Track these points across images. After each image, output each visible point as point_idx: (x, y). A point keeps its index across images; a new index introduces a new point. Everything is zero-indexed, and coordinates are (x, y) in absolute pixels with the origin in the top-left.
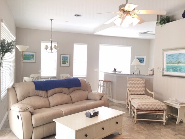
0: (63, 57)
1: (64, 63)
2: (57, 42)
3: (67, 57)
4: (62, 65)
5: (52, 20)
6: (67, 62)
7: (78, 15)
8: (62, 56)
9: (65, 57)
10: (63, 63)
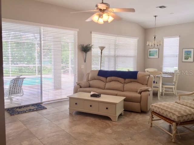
0: (186, 52)
1: (187, 58)
2: (179, 36)
3: (190, 52)
4: (184, 60)
5: (156, 17)
6: (191, 57)
7: (161, 7)
8: (184, 50)
9: (188, 51)
10: (185, 59)
